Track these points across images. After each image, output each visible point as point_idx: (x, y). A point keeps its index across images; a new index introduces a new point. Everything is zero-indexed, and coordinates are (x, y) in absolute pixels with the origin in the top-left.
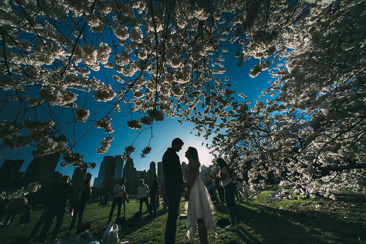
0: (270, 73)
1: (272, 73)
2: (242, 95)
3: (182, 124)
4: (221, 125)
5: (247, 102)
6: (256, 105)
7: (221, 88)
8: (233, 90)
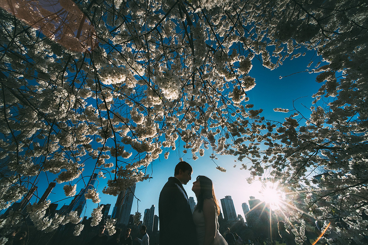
0: (311, 72)
1: (313, 71)
2: (280, 110)
3: (217, 159)
4: (268, 151)
5: (293, 115)
6: (312, 114)
7: (243, 111)
8: (258, 109)
